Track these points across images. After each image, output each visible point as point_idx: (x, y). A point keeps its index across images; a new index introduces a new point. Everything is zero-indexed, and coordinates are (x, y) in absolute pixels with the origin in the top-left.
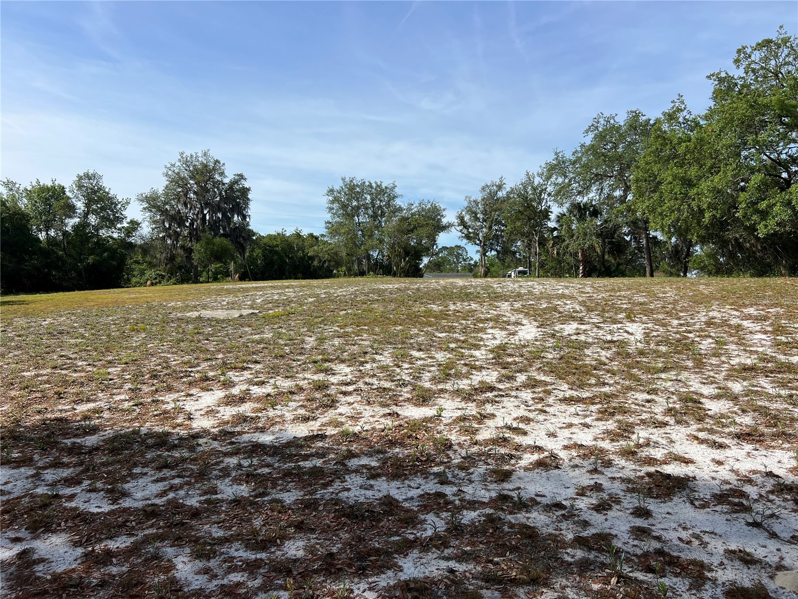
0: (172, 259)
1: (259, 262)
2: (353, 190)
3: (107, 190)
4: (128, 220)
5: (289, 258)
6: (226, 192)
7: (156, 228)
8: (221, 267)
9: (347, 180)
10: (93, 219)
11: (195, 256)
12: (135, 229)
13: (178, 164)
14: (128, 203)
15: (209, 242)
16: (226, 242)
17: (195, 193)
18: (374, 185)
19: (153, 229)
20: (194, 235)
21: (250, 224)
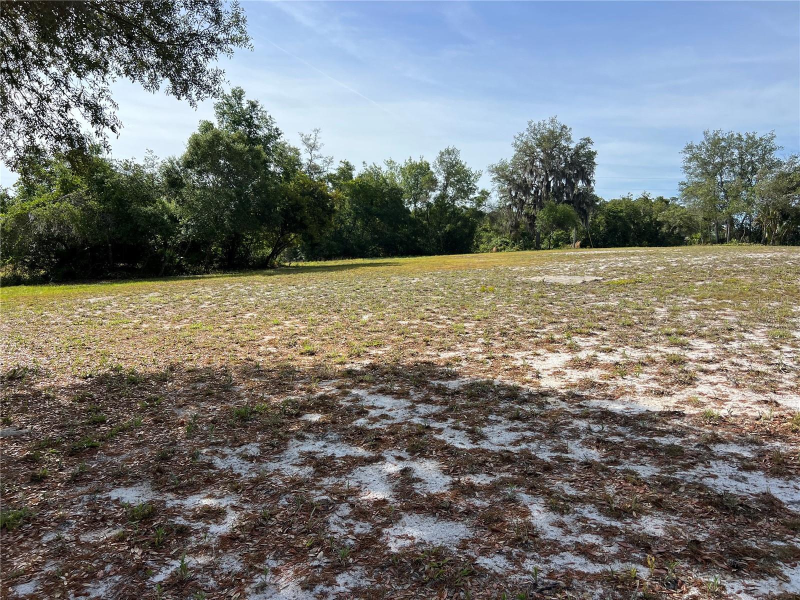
0: (516, 226)
1: (601, 229)
2: (717, 145)
3: (463, 163)
4: (480, 191)
5: (634, 224)
6: (571, 157)
7: (503, 197)
8: (562, 234)
9: (711, 134)
10: (451, 191)
11: (538, 224)
12: (484, 199)
13: (526, 133)
14: (480, 175)
15: (552, 209)
16: (569, 208)
17: (541, 161)
18: (744, 137)
19: (501, 198)
20: (538, 203)
21: (595, 189)
